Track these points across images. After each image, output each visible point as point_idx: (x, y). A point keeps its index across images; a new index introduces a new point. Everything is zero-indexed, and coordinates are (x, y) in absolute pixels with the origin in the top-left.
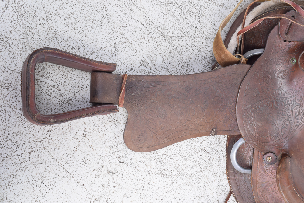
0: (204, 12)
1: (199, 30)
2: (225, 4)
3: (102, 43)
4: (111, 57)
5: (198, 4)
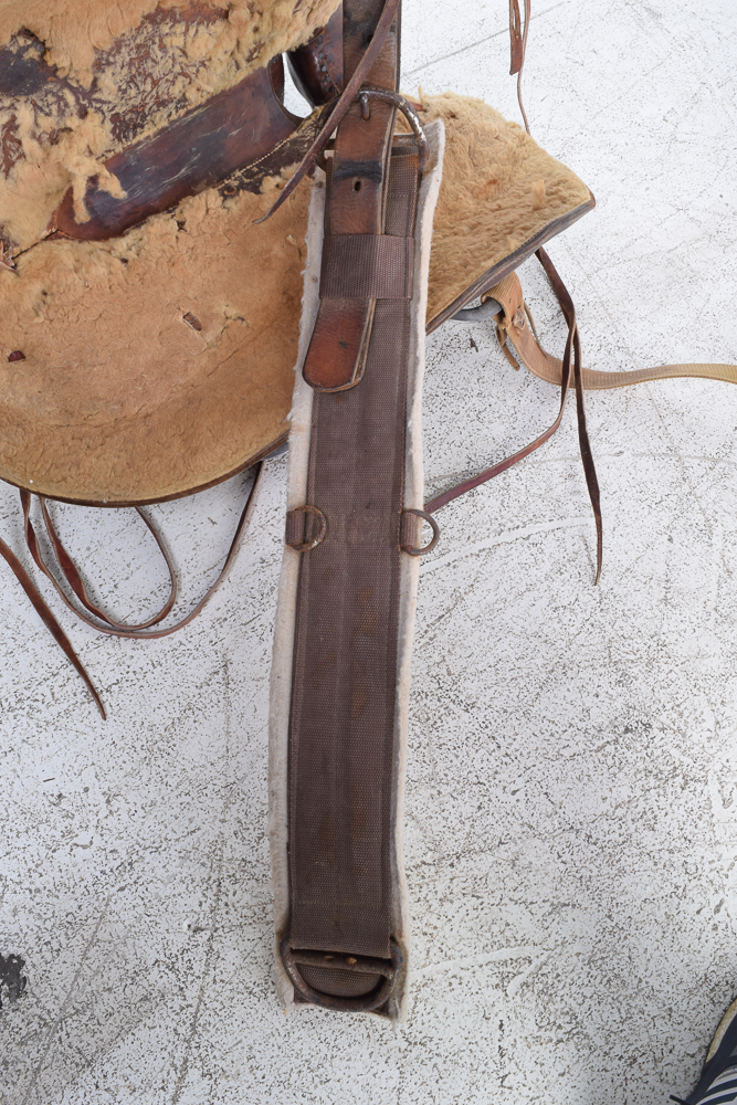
0: (449, 674)
1: (493, 721)
2: (456, 586)
3: (384, 1076)
4: (436, 1072)
5: (417, 679)
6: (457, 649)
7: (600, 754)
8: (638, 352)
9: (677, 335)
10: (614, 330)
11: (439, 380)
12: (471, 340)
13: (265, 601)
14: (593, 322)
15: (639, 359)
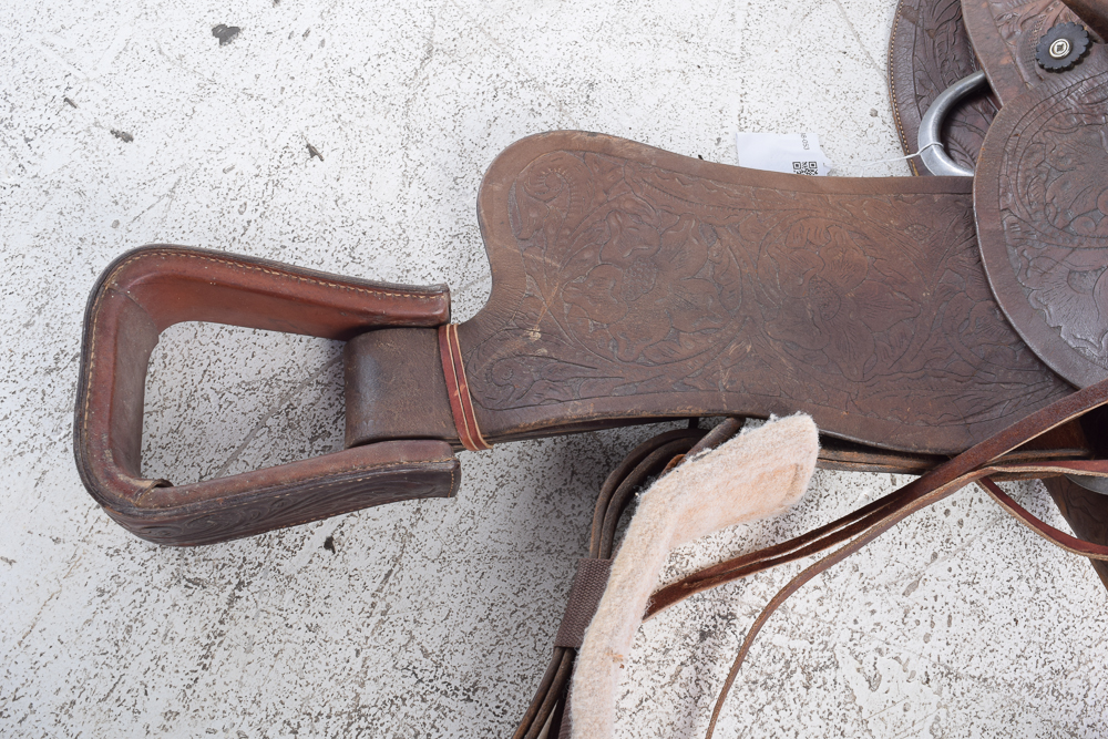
6: (426, 613)
7: (676, 686)
8: (550, 80)
9: (597, 36)
10: (508, 61)
11: (280, 223)
12: (308, 146)
13: (123, 652)
14: (475, 59)
15: (555, 90)
